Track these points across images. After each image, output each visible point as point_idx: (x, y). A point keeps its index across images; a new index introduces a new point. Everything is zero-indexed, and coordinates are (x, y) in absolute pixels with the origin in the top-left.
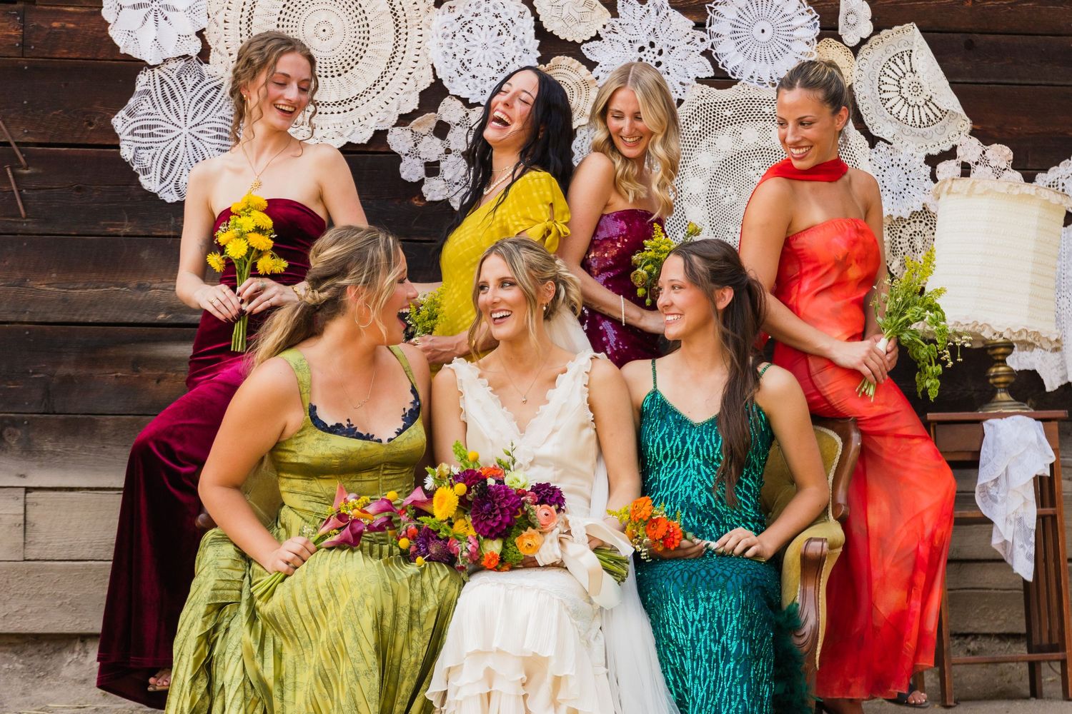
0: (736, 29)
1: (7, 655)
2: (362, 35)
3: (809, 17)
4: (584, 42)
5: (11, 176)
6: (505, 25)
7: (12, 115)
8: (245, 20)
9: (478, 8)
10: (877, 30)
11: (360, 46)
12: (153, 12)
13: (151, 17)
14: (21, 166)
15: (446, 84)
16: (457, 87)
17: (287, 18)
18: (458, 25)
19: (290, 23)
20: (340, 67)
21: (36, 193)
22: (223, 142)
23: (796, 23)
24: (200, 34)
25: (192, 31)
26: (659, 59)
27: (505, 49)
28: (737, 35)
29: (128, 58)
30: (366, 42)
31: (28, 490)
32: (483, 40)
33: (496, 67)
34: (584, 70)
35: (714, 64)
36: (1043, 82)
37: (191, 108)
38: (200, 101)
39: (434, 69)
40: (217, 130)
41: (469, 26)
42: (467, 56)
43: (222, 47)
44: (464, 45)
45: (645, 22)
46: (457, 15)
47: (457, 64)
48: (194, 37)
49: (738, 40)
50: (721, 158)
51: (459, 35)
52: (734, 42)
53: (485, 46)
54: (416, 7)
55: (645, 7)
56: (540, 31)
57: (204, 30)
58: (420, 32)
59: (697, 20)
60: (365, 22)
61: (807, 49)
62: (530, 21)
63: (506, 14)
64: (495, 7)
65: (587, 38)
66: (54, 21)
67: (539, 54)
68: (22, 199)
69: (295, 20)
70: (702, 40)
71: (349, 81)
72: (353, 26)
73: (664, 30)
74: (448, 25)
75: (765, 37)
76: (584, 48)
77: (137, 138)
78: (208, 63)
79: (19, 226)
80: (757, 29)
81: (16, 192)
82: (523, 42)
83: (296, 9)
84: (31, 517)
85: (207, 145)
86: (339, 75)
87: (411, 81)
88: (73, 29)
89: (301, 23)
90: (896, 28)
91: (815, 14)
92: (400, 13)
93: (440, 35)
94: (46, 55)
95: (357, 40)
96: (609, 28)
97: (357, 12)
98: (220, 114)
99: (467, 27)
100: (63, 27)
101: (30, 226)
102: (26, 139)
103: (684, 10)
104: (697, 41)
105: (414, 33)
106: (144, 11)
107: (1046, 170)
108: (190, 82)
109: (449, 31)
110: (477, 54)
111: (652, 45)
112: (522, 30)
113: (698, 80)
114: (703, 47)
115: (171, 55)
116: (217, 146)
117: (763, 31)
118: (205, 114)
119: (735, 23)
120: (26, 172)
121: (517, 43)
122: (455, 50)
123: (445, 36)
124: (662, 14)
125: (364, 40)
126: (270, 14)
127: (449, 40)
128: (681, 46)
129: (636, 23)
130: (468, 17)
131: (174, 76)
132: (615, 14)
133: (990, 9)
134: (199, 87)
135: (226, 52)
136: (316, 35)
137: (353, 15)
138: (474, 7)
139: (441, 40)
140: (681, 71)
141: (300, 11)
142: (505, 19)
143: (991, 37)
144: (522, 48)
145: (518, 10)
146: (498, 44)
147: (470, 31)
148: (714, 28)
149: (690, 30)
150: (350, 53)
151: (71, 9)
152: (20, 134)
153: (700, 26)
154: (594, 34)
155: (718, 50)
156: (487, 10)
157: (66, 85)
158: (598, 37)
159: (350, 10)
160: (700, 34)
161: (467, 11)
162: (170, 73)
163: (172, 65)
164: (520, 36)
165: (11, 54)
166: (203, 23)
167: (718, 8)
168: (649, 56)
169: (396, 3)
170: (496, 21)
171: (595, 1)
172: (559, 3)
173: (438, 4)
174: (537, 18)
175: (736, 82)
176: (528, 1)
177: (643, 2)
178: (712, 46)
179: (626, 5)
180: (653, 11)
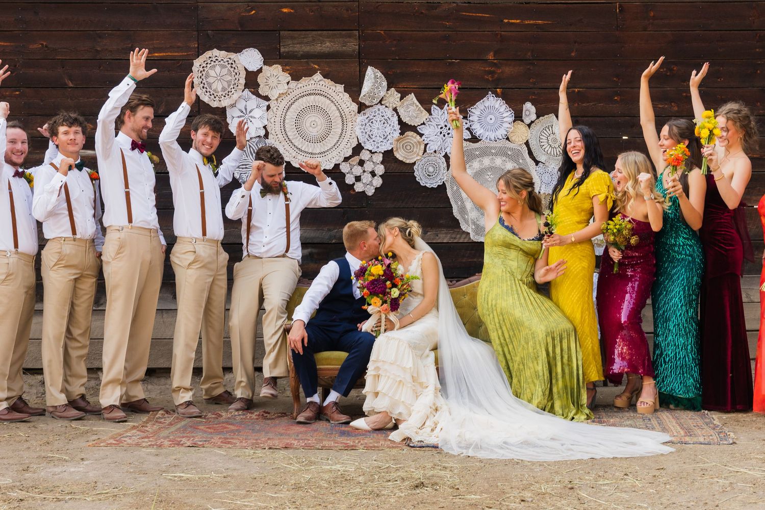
0: (480, 119)
2: (329, 126)
3: (510, 113)
4: (418, 125)
6: (386, 120)
8: (282, 121)
9: (375, 113)
10: (538, 117)
11: (328, 130)
15: (363, 145)
16: (368, 146)
17: (299, 119)
18: (367, 121)
19: (300, 122)
20: (320, 139)
23: (505, 115)
24: (265, 127)
25: (261, 126)
26: (449, 131)
27: (386, 130)
28: (480, 121)
30: (330, 128)
32: (377, 126)
33: (383, 137)
34: (418, 137)
35: (471, 133)
36: (607, 136)
39: (358, 139)
41: (372, 120)
42: (371, 133)
43: (273, 132)
44: (370, 128)
45: (443, 117)
46: (367, 116)
47: (367, 136)
48: (262, 128)
49: (481, 123)
50: (475, 171)
51: (367, 125)
52: (479, 124)
53: (378, 129)
54: (350, 114)
55: (443, 111)
56: (400, 122)
57: (266, 125)
58: (352, 124)
59: (464, 115)
60: (330, 120)
61: (509, 126)
62: (396, 118)
63: (386, 115)
64: (382, 113)
65: (419, 124)
67: (400, 131)
69: (302, 120)
70: (466, 123)
71: (324, 144)
72: (325, 122)
74: (363, 120)
75: (492, 122)
76: (418, 128)
77: (240, 170)
78: (268, 138)
80: (488, 118)
82: (393, 126)
83: (302, 116)
86: (320, 142)
87: (349, 143)
89: (305, 122)
90: (546, 116)
91: (512, 111)
92: (344, 116)
93: (360, 125)
95: (327, 128)
96: (428, 120)
97: (327, 117)
99: (371, 121)
105: (350, 124)
109: (364, 123)
110: (375, 132)
111: (446, 126)
112: (393, 122)
114: (467, 126)
115: (253, 136)
117: (491, 119)
119: (479, 116)
121: (391, 127)
122: (366, 131)
123: (362, 125)
126: (292, 118)
127: (364, 127)
129: (439, 117)
130: (371, 117)
131: (255, 144)
132: (431, 114)
133: (586, 107)
135: (275, 134)
136: (311, 126)
137: (325, 117)
138: (373, 113)
139: (360, 127)
141: (304, 117)
142: (386, 117)
143: (586, 118)
144: (393, 129)
145: (391, 113)
146: (383, 128)
147: (372, 123)
148: (471, 118)
150: (324, 133)
153: (465, 118)
154: (422, 122)
155: (473, 127)
156: (379, 114)
158: (424, 124)
159: (324, 116)
160: (465, 121)
161: (371, 115)
162: (253, 143)
163: (254, 140)
164: (393, 124)
166: (266, 123)
167: (472, 110)
168: (445, 131)
169: (342, 112)
170: (383, 118)
171: (422, 109)
172: (408, 110)
173: (359, 112)
174: (399, 117)
175: (480, 140)
176: (395, 110)
177: (442, 108)
178: (470, 126)
179: (435, 110)
180: (446, 112)
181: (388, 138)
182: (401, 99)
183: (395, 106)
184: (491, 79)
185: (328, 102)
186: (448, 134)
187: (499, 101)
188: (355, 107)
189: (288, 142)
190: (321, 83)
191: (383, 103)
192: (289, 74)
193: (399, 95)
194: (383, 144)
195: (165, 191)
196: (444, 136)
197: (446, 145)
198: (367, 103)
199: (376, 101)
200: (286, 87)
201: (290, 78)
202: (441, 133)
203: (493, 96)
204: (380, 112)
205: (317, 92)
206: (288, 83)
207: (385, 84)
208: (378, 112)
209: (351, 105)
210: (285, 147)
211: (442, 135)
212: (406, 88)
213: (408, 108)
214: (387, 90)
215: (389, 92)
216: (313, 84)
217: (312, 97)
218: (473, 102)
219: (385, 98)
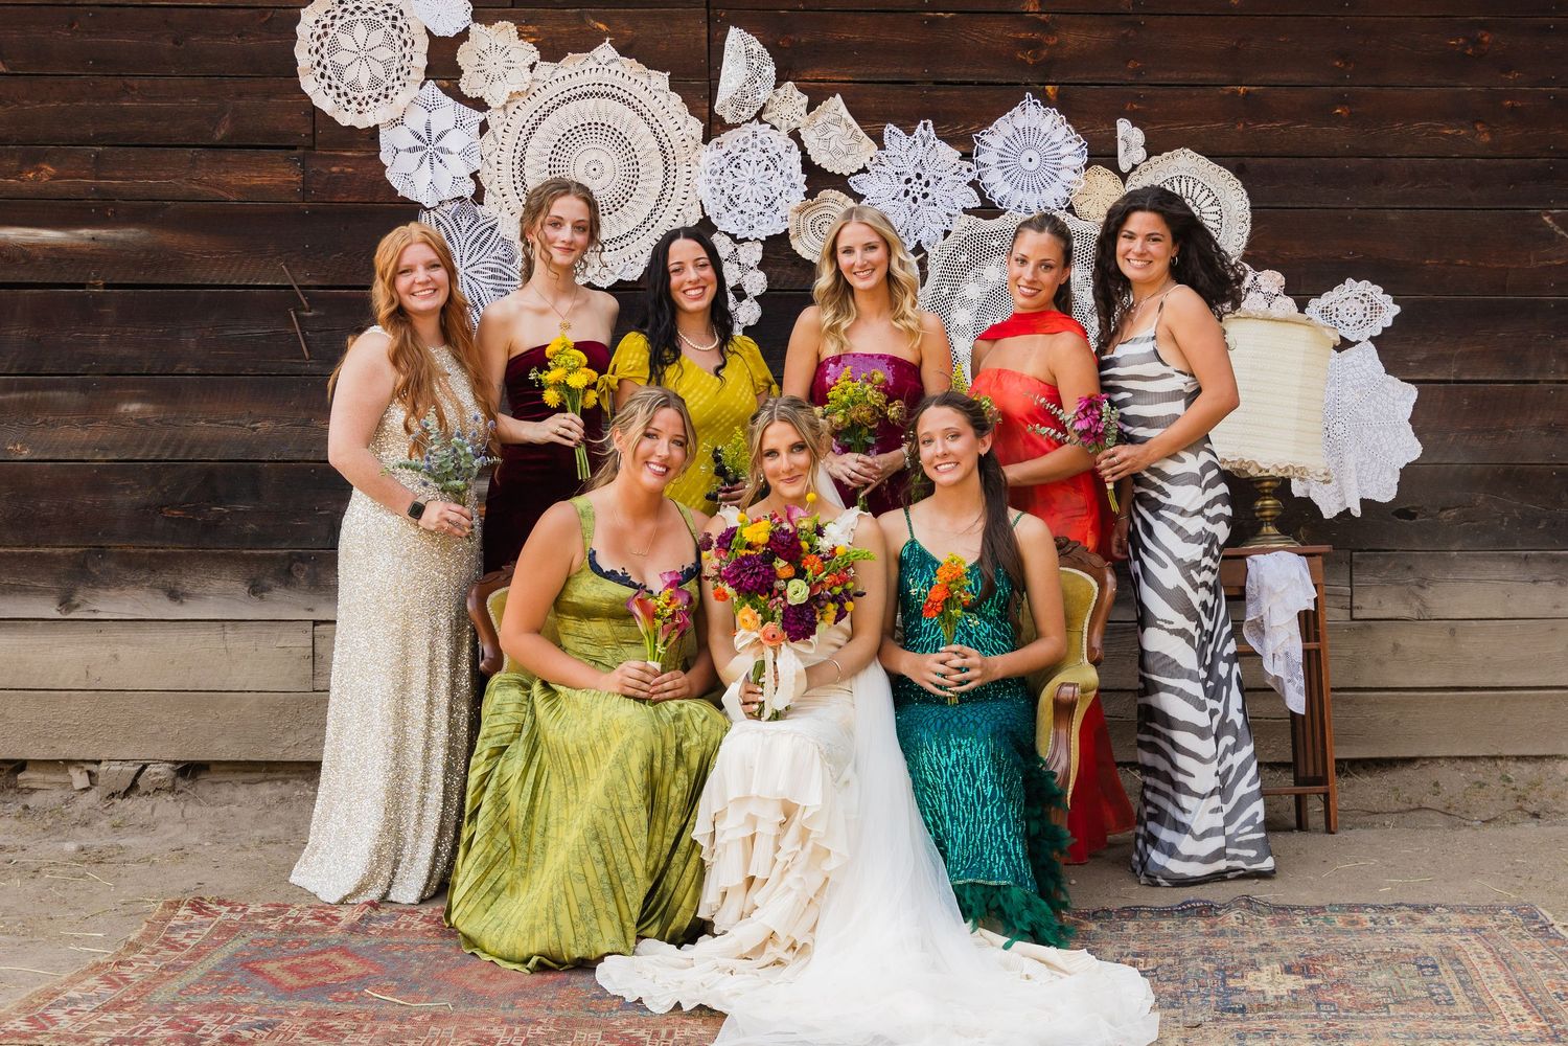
0: (1003, 159)
1: (298, 782)
2: (632, 173)
3: (1076, 145)
4: (852, 174)
5: (294, 319)
6: (772, 160)
7: (295, 260)
8: (517, 161)
9: (746, 143)
10: (1149, 156)
11: (630, 184)
12: (428, 156)
13: (427, 160)
14: (304, 309)
15: (714, 220)
16: (726, 223)
17: (558, 157)
18: (725, 162)
19: (561, 163)
20: (611, 205)
21: (319, 334)
22: (498, 282)
23: (1063, 151)
24: (474, 176)
25: (466, 173)
26: (925, 190)
27: (772, 184)
28: (1004, 164)
29: (405, 200)
30: (635, 179)
31: (316, 623)
32: (751, 176)
33: (764, 202)
35: (981, 194)
36: (1317, 205)
37: (467, 248)
38: (475, 241)
39: (702, 206)
40: (492, 270)
41: (737, 161)
42: (736, 192)
43: (495, 188)
44: (731, 181)
45: (911, 154)
46: (724, 151)
47: (725, 200)
48: (468, 179)
49: (1005, 170)
50: (989, 288)
51: (726, 171)
52: (1001, 172)
53: (753, 182)
54: (685, 144)
55: (911, 138)
56: (808, 165)
57: (478, 171)
58: (689, 169)
59: (963, 150)
60: (634, 160)
61: (1074, 177)
62: (797, 156)
63: (773, 148)
64: (762, 142)
65: (854, 170)
66: (334, 166)
67: (806, 189)
68: (305, 341)
69: (567, 159)
70: (969, 170)
71: (619, 219)
72: (623, 164)
73: (930, 161)
74: (716, 161)
75: (1032, 166)
76: (851, 181)
78: (482, 204)
79: (303, 367)
80: (1024, 158)
81: (300, 334)
82: (790, 176)
83: (567, 149)
84: (319, 650)
85: (483, 285)
86: (610, 213)
87: (681, 217)
88: (351, 173)
89: (572, 163)
90: (1166, 154)
91: (1083, 142)
92: (669, 150)
93: (708, 172)
94: (326, 200)
95: (627, 178)
96: (875, 160)
97: (626, 151)
98: (493, 255)
99: (735, 163)
100: (342, 172)
101: (313, 367)
102: (308, 283)
103: (951, 141)
104: (964, 171)
105: (683, 169)
106: (421, 154)
107: (1319, 295)
108: (465, 224)
109: (717, 167)
110: (745, 189)
111: (919, 176)
112: (789, 165)
113: (966, 211)
114: (970, 178)
115: (446, 198)
116: (492, 286)
117: (1030, 160)
118: (480, 255)
119: (1002, 153)
120: (309, 314)
121: (785, 178)
122: (723, 186)
123: (713, 172)
124: (928, 146)
125: (633, 178)
126: (542, 154)
127: (717, 176)
128: (948, 177)
129: (903, 154)
130: (735, 153)
131: (449, 218)
132: (882, 147)
133: (1264, 131)
134: (474, 227)
135: (500, 193)
136: (587, 173)
137: (623, 153)
138: (741, 142)
139: (709, 176)
140: (948, 202)
141: (570, 151)
142: (772, 154)
143: (1263, 160)
144: (789, 183)
145: (785, 145)
146: (765, 179)
147: (738, 166)
148: (981, 158)
149: (956, 161)
151: (350, 154)
152: (302, 277)
153: (966, 156)
154: (861, 167)
155: (985, 180)
156: (754, 146)
157: (346, 228)
158: (865, 170)
159: (620, 149)
160: (966, 164)
161: (735, 147)
162: (445, 215)
163: (447, 207)
164: (788, 171)
165: (293, 199)
166: (477, 164)
167: (984, 138)
168: (916, 188)
169: (665, 139)
170: (764, 156)
171: (861, 133)
172: (827, 136)
173: (706, 140)
174: (804, 152)
175: (1003, 212)
176: (795, 135)
177: (910, 133)
178: (979, 176)
179: (893, 138)
180: (919, 142)
181: (777, 203)
182: (811, 108)
183: (794, 125)
184: (1030, 61)
185: (630, 113)
186: (925, 196)
187: (1051, 116)
188: (696, 127)
190: (614, 67)
191: (765, 117)
192: (535, 44)
193: (805, 99)
194: (765, 219)
195: (230, 332)
196: (915, 200)
197: (920, 223)
198: (729, 120)
199: (746, 114)
200: (528, 76)
201: (536, 55)
202: (907, 193)
203: (1035, 103)
204: (757, 141)
205: (602, 89)
206: (532, 67)
207: (770, 70)
208: (752, 140)
209: (686, 122)
211: (909, 199)
212: (824, 81)
213: (826, 130)
214: (776, 87)
215: (780, 91)
216: (594, 71)
217: (591, 102)
218: (988, 118)
219: (770, 107)
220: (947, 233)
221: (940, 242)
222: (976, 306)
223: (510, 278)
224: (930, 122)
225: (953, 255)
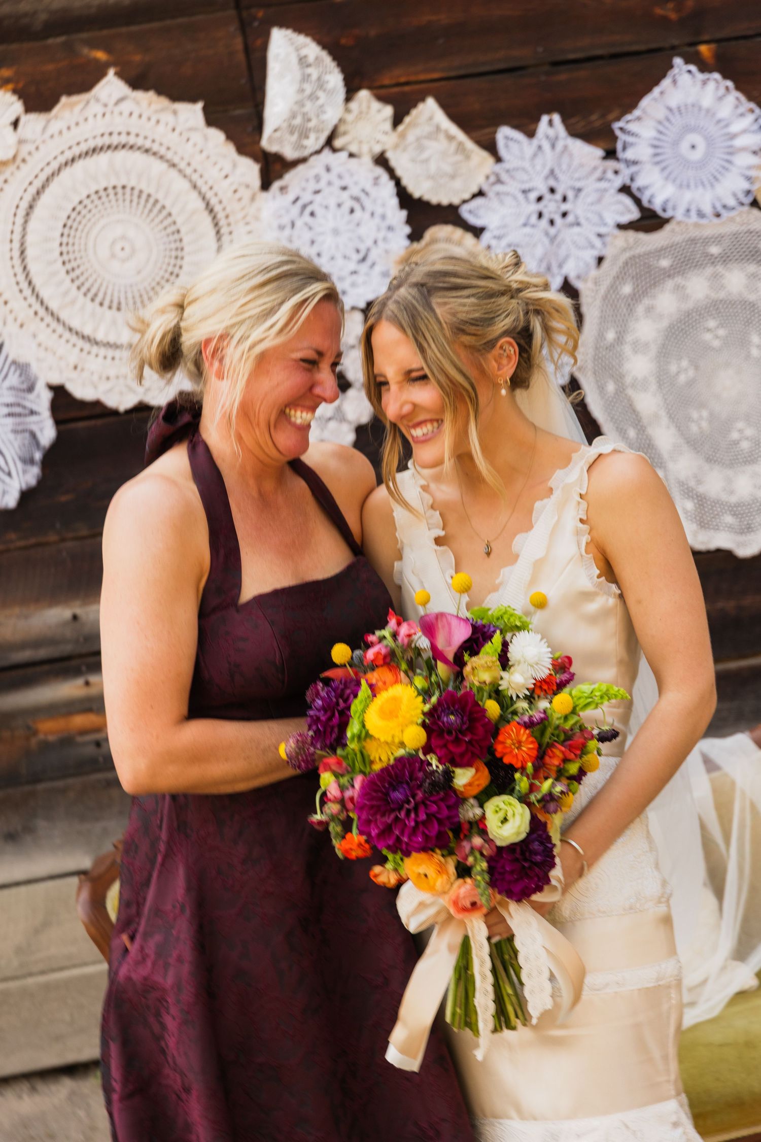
0: (658, 151)
2: (173, 245)
3: (750, 118)
4: (465, 202)
6: (357, 199)
8: (16, 254)
9: (318, 182)
11: (173, 261)
17: (71, 240)
18: (296, 209)
19: (76, 247)
23: (736, 127)
26: (565, 207)
27: (362, 231)
28: (660, 158)
30: (180, 254)
32: (332, 224)
34: (469, 239)
35: (638, 201)
41: (310, 207)
44: (307, 235)
45: (539, 161)
46: (291, 196)
49: (663, 165)
50: (665, 323)
51: (299, 223)
52: (658, 169)
53: (336, 232)
54: (237, 196)
55: (535, 142)
56: (405, 198)
58: (248, 228)
59: (605, 146)
60: (174, 228)
62: (388, 188)
63: (356, 183)
64: (340, 177)
65: (467, 196)
67: (408, 230)
70: (616, 172)
72: (159, 235)
73: (565, 168)
74: (282, 212)
75: (697, 155)
76: (464, 212)
80: (684, 146)
82: (383, 217)
83: (81, 227)
92: (218, 208)
93: (274, 227)
95: (168, 253)
96: (493, 178)
97: (161, 217)
98: (5, 384)
99: (308, 210)
103: (588, 136)
104: (610, 175)
105: (240, 230)
109: (286, 220)
110: (327, 244)
111: (552, 191)
112: (380, 201)
113: (621, 227)
114: (618, 182)
116: (10, 427)
117: (693, 147)
119: (656, 143)
121: (377, 220)
123: (281, 227)
124: (559, 147)
125: (177, 252)
126: (48, 240)
127: (288, 231)
128: (591, 186)
129: (527, 164)
130: (307, 197)
132: (498, 159)
136: (113, 256)
137: (157, 220)
138: (312, 181)
139: (277, 233)
140: (595, 219)
141: (86, 229)
142: (355, 191)
144: (384, 225)
145: (370, 175)
146: (352, 226)
147: (312, 214)
148: (629, 154)
149: (600, 161)
153: (611, 154)
154: (475, 190)
155: (639, 182)
156: (330, 183)
158: (480, 194)
159: (152, 216)
160: (611, 164)
161: (304, 189)
164: (379, 211)
167: (631, 127)
168: (551, 207)
169: (209, 195)
170: (345, 195)
171: (470, 145)
172: (425, 155)
173: (266, 185)
174: (398, 182)
175: (667, 221)
176: (381, 161)
177: (531, 134)
178: (632, 179)
179: (511, 144)
180: (546, 146)
181: (373, 256)
182: (397, 120)
183: (377, 149)
184: (673, 16)
185: (158, 167)
186: (564, 215)
187: (711, 86)
188: (250, 170)
189: (48, 319)
190: (126, 107)
191: (338, 143)
192: (15, 91)
193: (388, 111)
194: (359, 279)
196: (552, 222)
197: (562, 252)
198: (290, 154)
199: (314, 142)
200: (11, 137)
201: (16, 107)
202: (540, 215)
203: (689, 72)
204: (333, 176)
205: (115, 140)
206: (15, 124)
207: (335, 79)
208: (325, 177)
209: (235, 166)
210: (41, 337)
211: (544, 222)
212: (407, 83)
213: (421, 148)
214: (348, 98)
215: (353, 105)
216: (99, 116)
217: (103, 159)
218: (628, 101)
219: (342, 129)
220: (600, 260)
221: (594, 273)
222: (654, 349)
223: (32, 413)
224: (556, 118)
225: (614, 287)
